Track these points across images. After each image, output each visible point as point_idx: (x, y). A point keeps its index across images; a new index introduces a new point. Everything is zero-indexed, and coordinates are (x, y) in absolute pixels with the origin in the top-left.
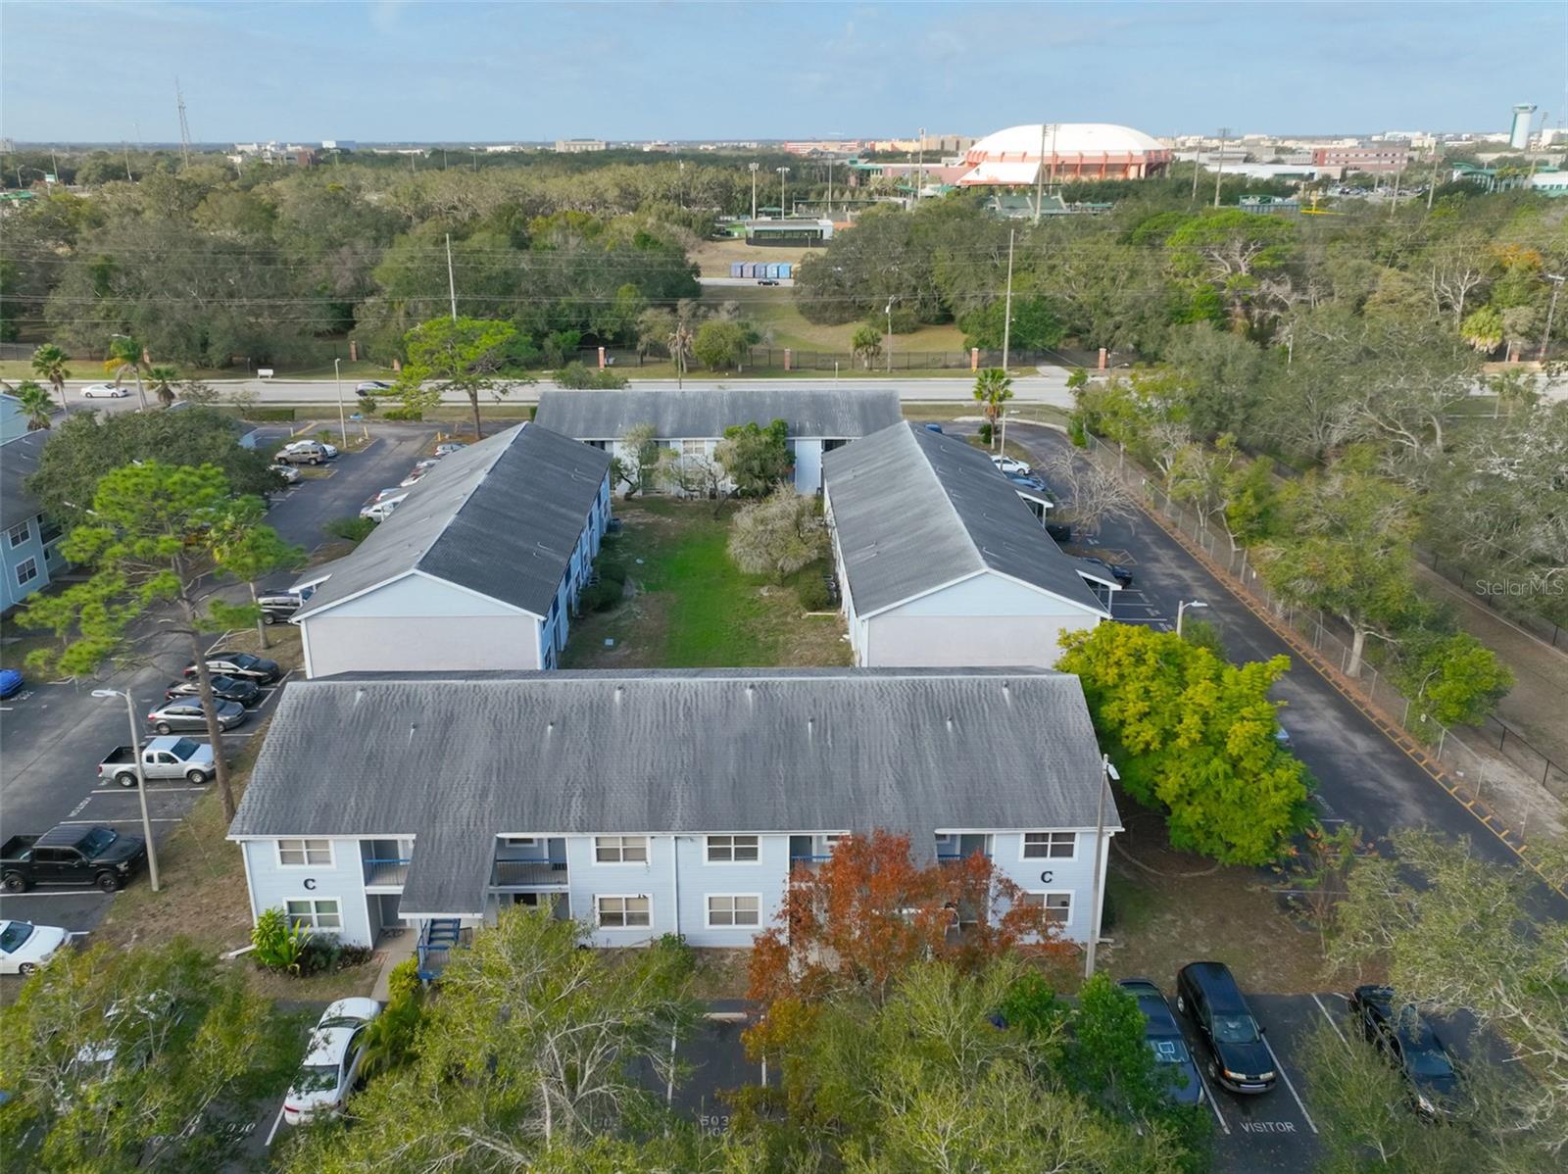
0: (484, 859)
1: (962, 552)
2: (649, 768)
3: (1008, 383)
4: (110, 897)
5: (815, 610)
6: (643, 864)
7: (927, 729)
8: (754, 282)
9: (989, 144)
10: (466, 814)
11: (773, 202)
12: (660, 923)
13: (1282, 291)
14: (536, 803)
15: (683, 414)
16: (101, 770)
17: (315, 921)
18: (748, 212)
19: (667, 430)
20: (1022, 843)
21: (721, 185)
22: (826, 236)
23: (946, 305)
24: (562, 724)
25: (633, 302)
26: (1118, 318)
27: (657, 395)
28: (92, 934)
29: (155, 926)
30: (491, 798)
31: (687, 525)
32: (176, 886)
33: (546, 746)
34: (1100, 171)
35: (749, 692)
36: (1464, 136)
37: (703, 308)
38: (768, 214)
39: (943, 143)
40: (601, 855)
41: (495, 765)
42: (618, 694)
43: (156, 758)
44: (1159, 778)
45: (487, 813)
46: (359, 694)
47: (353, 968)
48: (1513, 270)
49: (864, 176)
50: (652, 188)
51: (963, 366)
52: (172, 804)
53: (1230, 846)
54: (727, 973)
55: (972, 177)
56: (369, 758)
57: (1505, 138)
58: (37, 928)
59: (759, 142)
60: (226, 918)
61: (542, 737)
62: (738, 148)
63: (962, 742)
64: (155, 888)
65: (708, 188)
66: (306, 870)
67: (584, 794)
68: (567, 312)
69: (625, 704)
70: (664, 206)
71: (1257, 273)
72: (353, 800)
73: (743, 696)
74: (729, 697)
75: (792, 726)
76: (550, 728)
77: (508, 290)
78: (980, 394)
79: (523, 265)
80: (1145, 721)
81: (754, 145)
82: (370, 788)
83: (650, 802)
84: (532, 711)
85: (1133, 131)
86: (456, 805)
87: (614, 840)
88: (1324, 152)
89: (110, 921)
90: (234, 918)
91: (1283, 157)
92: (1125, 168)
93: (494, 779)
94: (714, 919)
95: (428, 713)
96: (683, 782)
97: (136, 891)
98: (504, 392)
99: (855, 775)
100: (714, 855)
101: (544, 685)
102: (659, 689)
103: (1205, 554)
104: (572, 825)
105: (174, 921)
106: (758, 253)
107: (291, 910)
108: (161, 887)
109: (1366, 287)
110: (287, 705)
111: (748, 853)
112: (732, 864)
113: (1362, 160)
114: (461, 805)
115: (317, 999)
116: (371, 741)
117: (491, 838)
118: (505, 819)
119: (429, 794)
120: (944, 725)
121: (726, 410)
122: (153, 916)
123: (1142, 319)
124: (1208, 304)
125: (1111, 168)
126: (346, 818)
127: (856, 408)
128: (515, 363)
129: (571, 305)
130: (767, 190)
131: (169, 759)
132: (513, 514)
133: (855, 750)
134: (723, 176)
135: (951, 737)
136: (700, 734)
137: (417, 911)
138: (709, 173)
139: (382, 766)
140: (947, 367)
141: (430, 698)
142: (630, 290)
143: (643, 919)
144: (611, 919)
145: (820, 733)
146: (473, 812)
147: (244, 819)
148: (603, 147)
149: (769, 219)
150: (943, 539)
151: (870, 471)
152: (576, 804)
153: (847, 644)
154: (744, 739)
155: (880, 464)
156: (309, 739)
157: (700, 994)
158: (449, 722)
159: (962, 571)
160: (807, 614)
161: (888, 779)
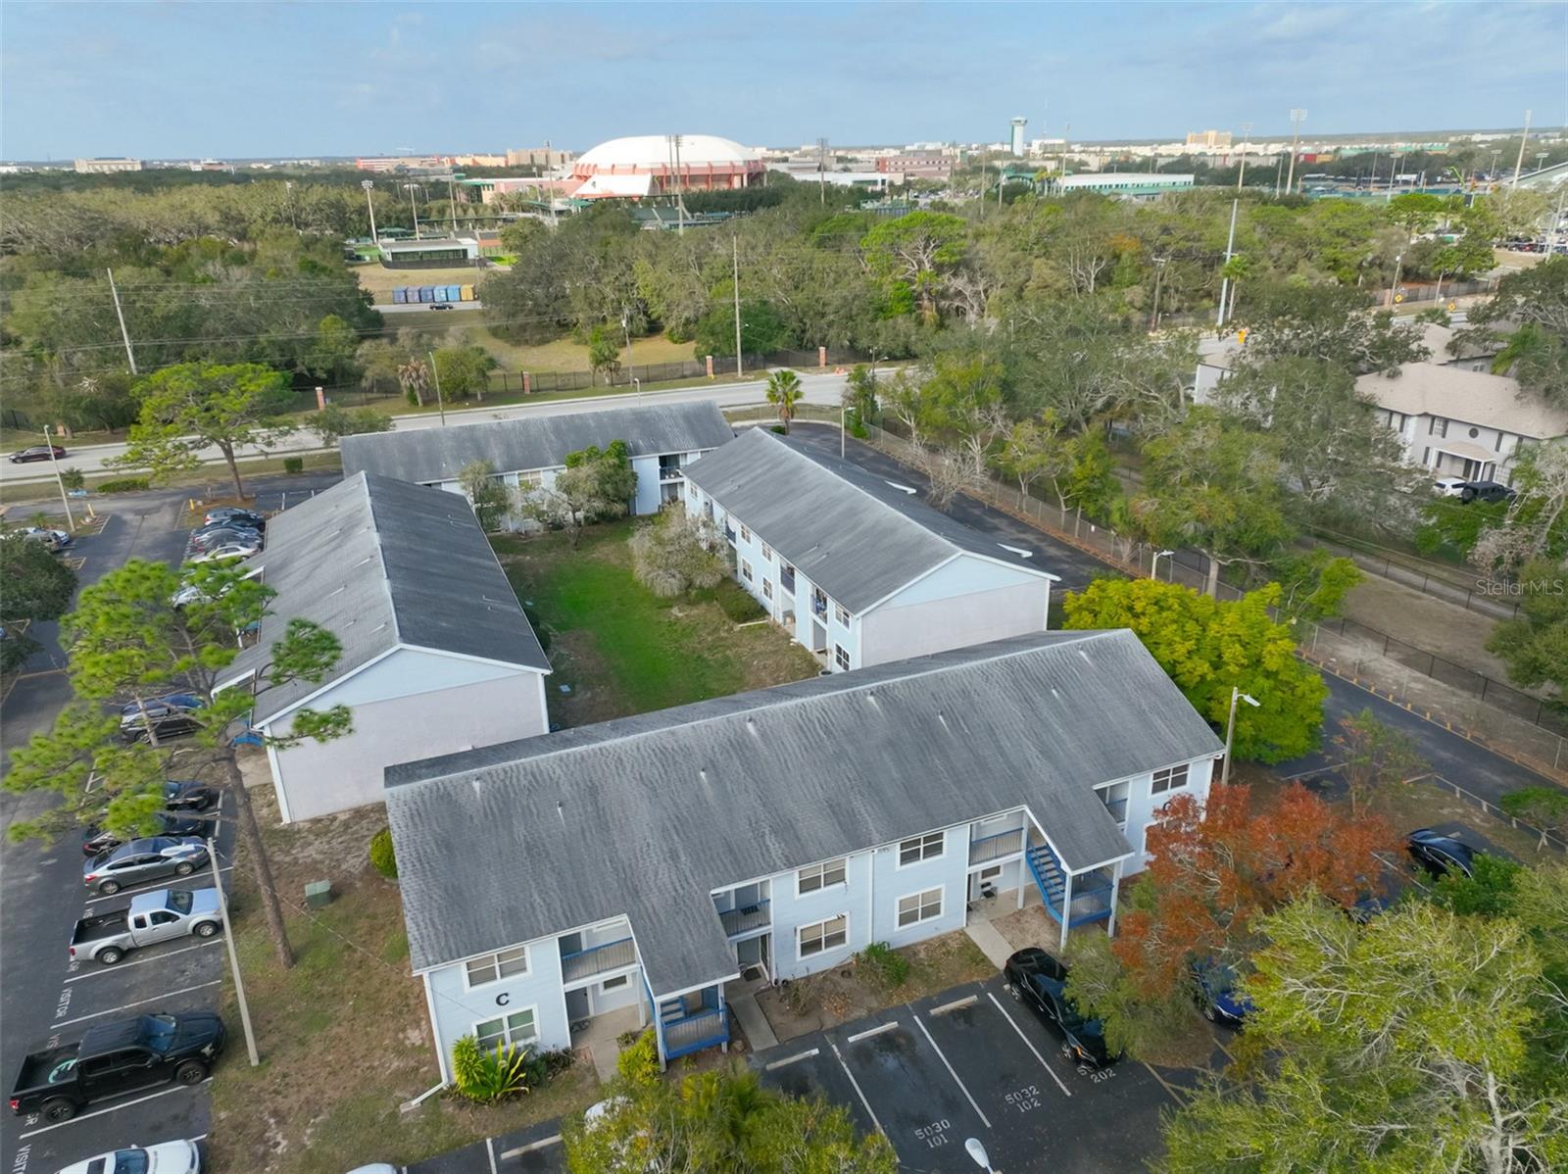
0: (712, 920)
1: (922, 541)
2: (820, 791)
3: (798, 383)
4: (196, 1089)
5: (745, 621)
6: (842, 884)
7: (1037, 698)
8: (425, 307)
9: (599, 155)
10: (667, 880)
11: (393, 222)
12: (859, 938)
13: (959, 283)
14: (731, 851)
15: (509, 446)
16: (73, 952)
17: (508, 1037)
18: (368, 234)
19: (498, 464)
20: (1151, 781)
21: (331, 205)
22: (471, 256)
23: (654, 316)
24: (711, 766)
25: (340, 335)
26: (832, 317)
27: (472, 428)
28: (213, 1135)
29: (290, 1101)
30: (683, 859)
31: (549, 560)
32: (278, 1053)
33: (710, 793)
34: (707, 182)
35: (871, 699)
36: (974, 146)
37: (426, 337)
38: (390, 235)
39: (532, 157)
40: (807, 886)
41: (668, 824)
42: (750, 726)
43: (148, 920)
44: (1212, 704)
45: (688, 874)
46: (477, 785)
47: (564, 1074)
48: (1124, 256)
49: (476, 193)
50: (258, 211)
51: (700, 375)
52: (192, 968)
53: (1273, 747)
54: (931, 966)
55: (588, 190)
56: (529, 849)
57: (1007, 148)
58: (150, 1150)
59: (321, 159)
60: (371, 1068)
61: (700, 786)
62: (300, 166)
63: (1073, 706)
64: (255, 1062)
65: (317, 209)
66: (499, 985)
67: (774, 832)
68: (268, 351)
69: (763, 735)
70: (275, 229)
71: (939, 268)
72: (536, 896)
73: (867, 703)
74: (856, 708)
75: (926, 723)
76: (702, 774)
77: (188, 331)
78: (772, 395)
79: (203, 302)
80: (1195, 658)
81: (316, 164)
82: (548, 879)
83: (840, 823)
84: (675, 763)
85: (731, 143)
86: (651, 874)
87: (818, 868)
88: (884, 160)
89: (223, 1115)
90: (382, 1065)
91: (850, 165)
92: (729, 178)
93: (676, 838)
94: (905, 919)
95: (565, 788)
96: (859, 797)
97: (230, 1073)
98: (270, 444)
99: (1003, 754)
100: (906, 858)
101: (673, 733)
102: (786, 713)
103: (1028, 517)
104: (779, 863)
105: (309, 1090)
106: (405, 277)
107: (480, 1034)
108: (261, 1058)
109: (1023, 277)
110: (399, 814)
111: (934, 849)
112: (922, 862)
113: (912, 167)
114: (656, 874)
115: (550, 1116)
116: (520, 831)
117: (708, 901)
118: (710, 875)
119: (616, 869)
120: (1050, 694)
121: (553, 438)
122: (277, 1092)
123: (851, 318)
124: (903, 299)
125: (717, 178)
126: (541, 917)
127: (681, 422)
128: (269, 411)
129: (272, 343)
130: (383, 209)
131: (166, 917)
132: (435, 571)
133: (989, 731)
134: (333, 194)
135: (1062, 702)
136: (849, 748)
137: (673, 990)
138: (316, 194)
139: (548, 854)
140: (684, 377)
141: (558, 771)
142: (335, 322)
143: (840, 938)
144: (809, 947)
145: (954, 723)
146: (674, 878)
147: (422, 948)
148: (138, 168)
149: (392, 240)
150: (892, 531)
151: (753, 480)
152: (771, 841)
153: (800, 647)
154: (891, 744)
155: (759, 471)
156: (446, 845)
157: (921, 992)
158: (594, 791)
159: (938, 556)
160: (739, 627)
161: (1032, 752)
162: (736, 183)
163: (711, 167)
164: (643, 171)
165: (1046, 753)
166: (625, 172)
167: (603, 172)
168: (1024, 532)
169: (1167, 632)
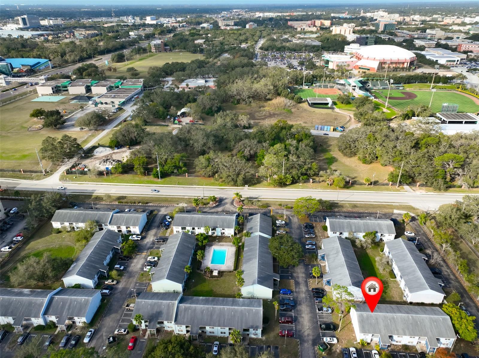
1: (424, 284)
2: (402, 327)
6: (402, 338)
7: (432, 323)
8: (322, 133)
11: (308, 82)
13: (459, 171)
15: (356, 227)
17: (365, 340)
18: (302, 85)
19: (354, 231)
22: (330, 105)
24: (390, 320)
25: (316, 167)
34: (396, 64)
35: (410, 317)
38: (307, 85)
40: (398, 337)
41: (385, 325)
51: (387, 184)
54: (411, 349)
74: (408, 317)
75: (417, 322)
83: (403, 332)
86: (382, 331)
87: (400, 336)
88: (461, 44)
92: (403, 63)
96: (406, 330)
100: (410, 338)
107: (362, 339)
111: (414, 338)
112: (412, 338)
113: (473, 48)
117: (388, 336)
118: (388, 333)
119: (379, 329)
121: (363, 226)
127: (386, 226)
133: (425, 326)
139: (372, 325)
140: (384, 185)
142: (315, 164)
143: (401, 342)
144: (397, 342)
146: (385, 332)
150: (420, 279)
151: (398, 253)
152: (395, 331)
153: (400, 288)
154: (411, 324)
155: (400, 251)
156: (362, 320)
157: (409, 351)
158: (377, 319)
159: (426, 289)
160: (391, 279)
161: (429, 331)
162: (405, 65)
163: (399, 60)
164: (377, 60)
165: (431, 331)
166: (371, 59)
167: (365, 59)
168: (448, 269)
169: (455, 318)
